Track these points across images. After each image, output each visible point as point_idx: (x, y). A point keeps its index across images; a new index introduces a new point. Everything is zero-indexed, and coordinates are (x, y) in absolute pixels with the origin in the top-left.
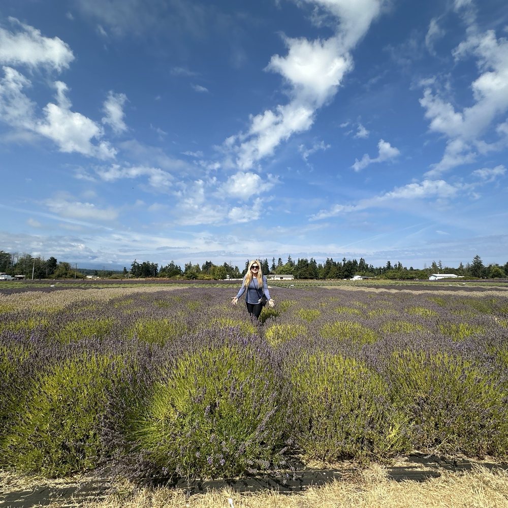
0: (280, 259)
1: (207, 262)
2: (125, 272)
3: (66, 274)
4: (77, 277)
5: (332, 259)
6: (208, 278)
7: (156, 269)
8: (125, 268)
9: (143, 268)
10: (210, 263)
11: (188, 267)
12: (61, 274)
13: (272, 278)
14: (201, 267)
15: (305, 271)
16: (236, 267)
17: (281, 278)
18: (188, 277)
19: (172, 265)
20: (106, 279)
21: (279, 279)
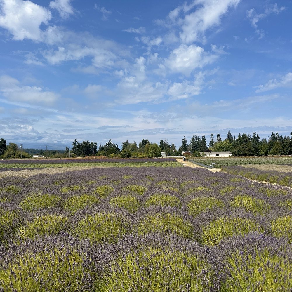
0: (218, 135)
1: (143, 140)
2: (67, 151)
3: (14, 154)
4: (23, 157)
5: (277, 133)
6: (141, 156)
7: (95, 148)
8: (67, 147)
9: (83, 147)
10: (147, 140)
11: (125, 145)
12: (10, 154)
13: (208, 156)
14: (138, 145)
15: (244, 147)
16: (173, 145)
17: (217, 155)
18: (122, 155)
19: (110, 143)
20: (50, 158)
21: (215, 156)
